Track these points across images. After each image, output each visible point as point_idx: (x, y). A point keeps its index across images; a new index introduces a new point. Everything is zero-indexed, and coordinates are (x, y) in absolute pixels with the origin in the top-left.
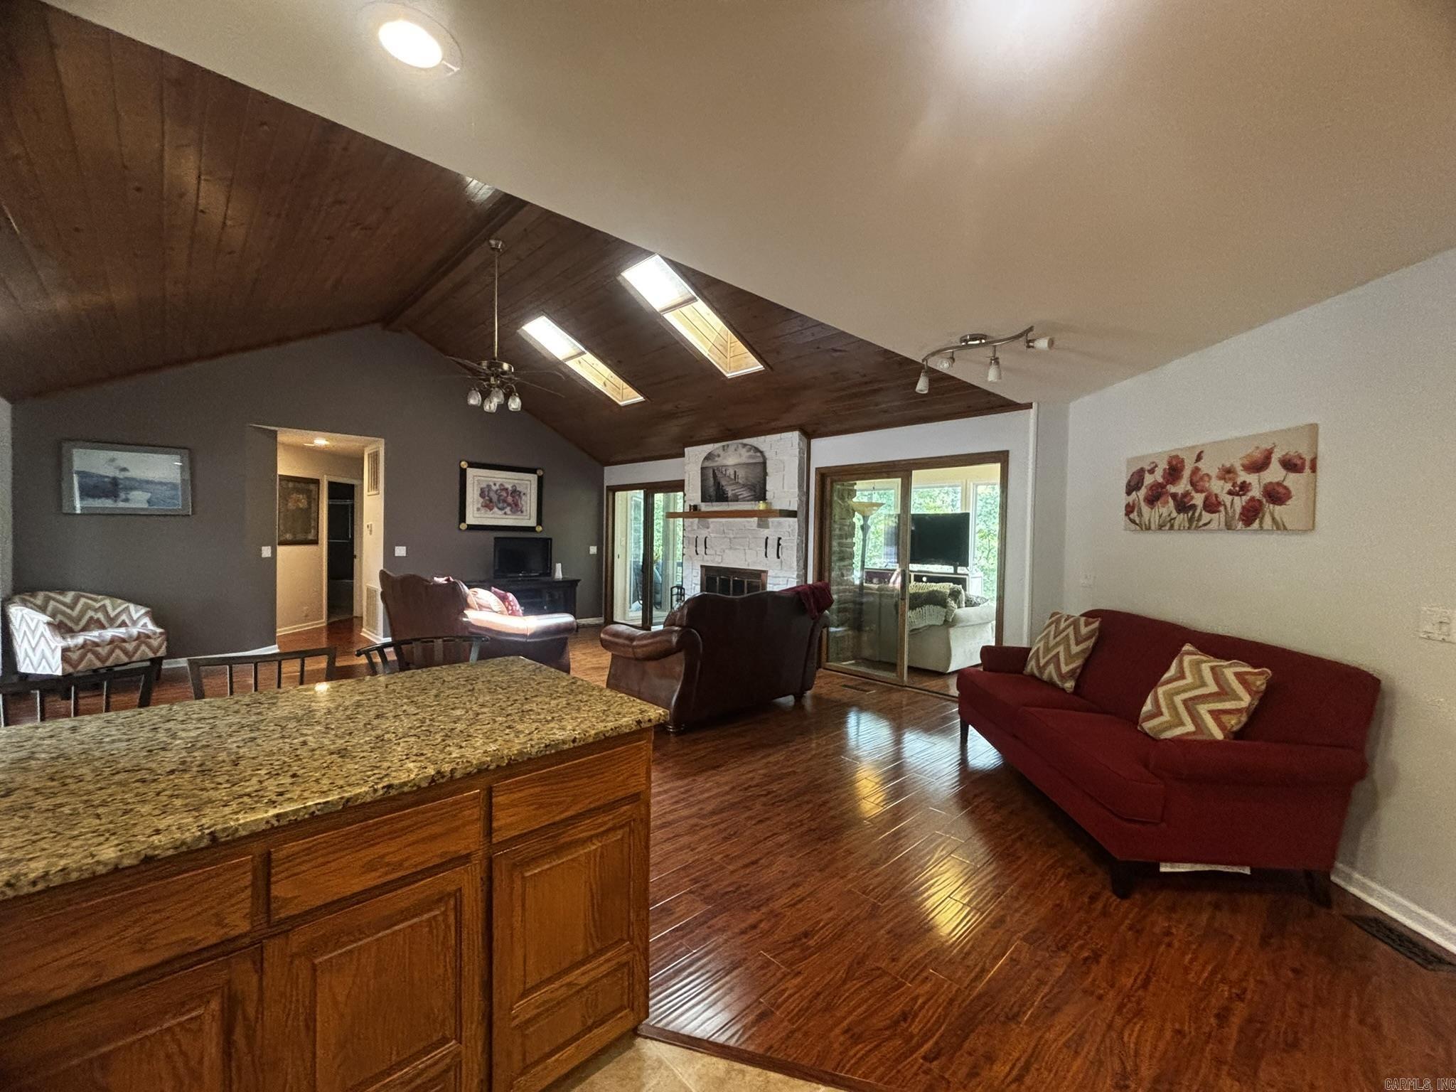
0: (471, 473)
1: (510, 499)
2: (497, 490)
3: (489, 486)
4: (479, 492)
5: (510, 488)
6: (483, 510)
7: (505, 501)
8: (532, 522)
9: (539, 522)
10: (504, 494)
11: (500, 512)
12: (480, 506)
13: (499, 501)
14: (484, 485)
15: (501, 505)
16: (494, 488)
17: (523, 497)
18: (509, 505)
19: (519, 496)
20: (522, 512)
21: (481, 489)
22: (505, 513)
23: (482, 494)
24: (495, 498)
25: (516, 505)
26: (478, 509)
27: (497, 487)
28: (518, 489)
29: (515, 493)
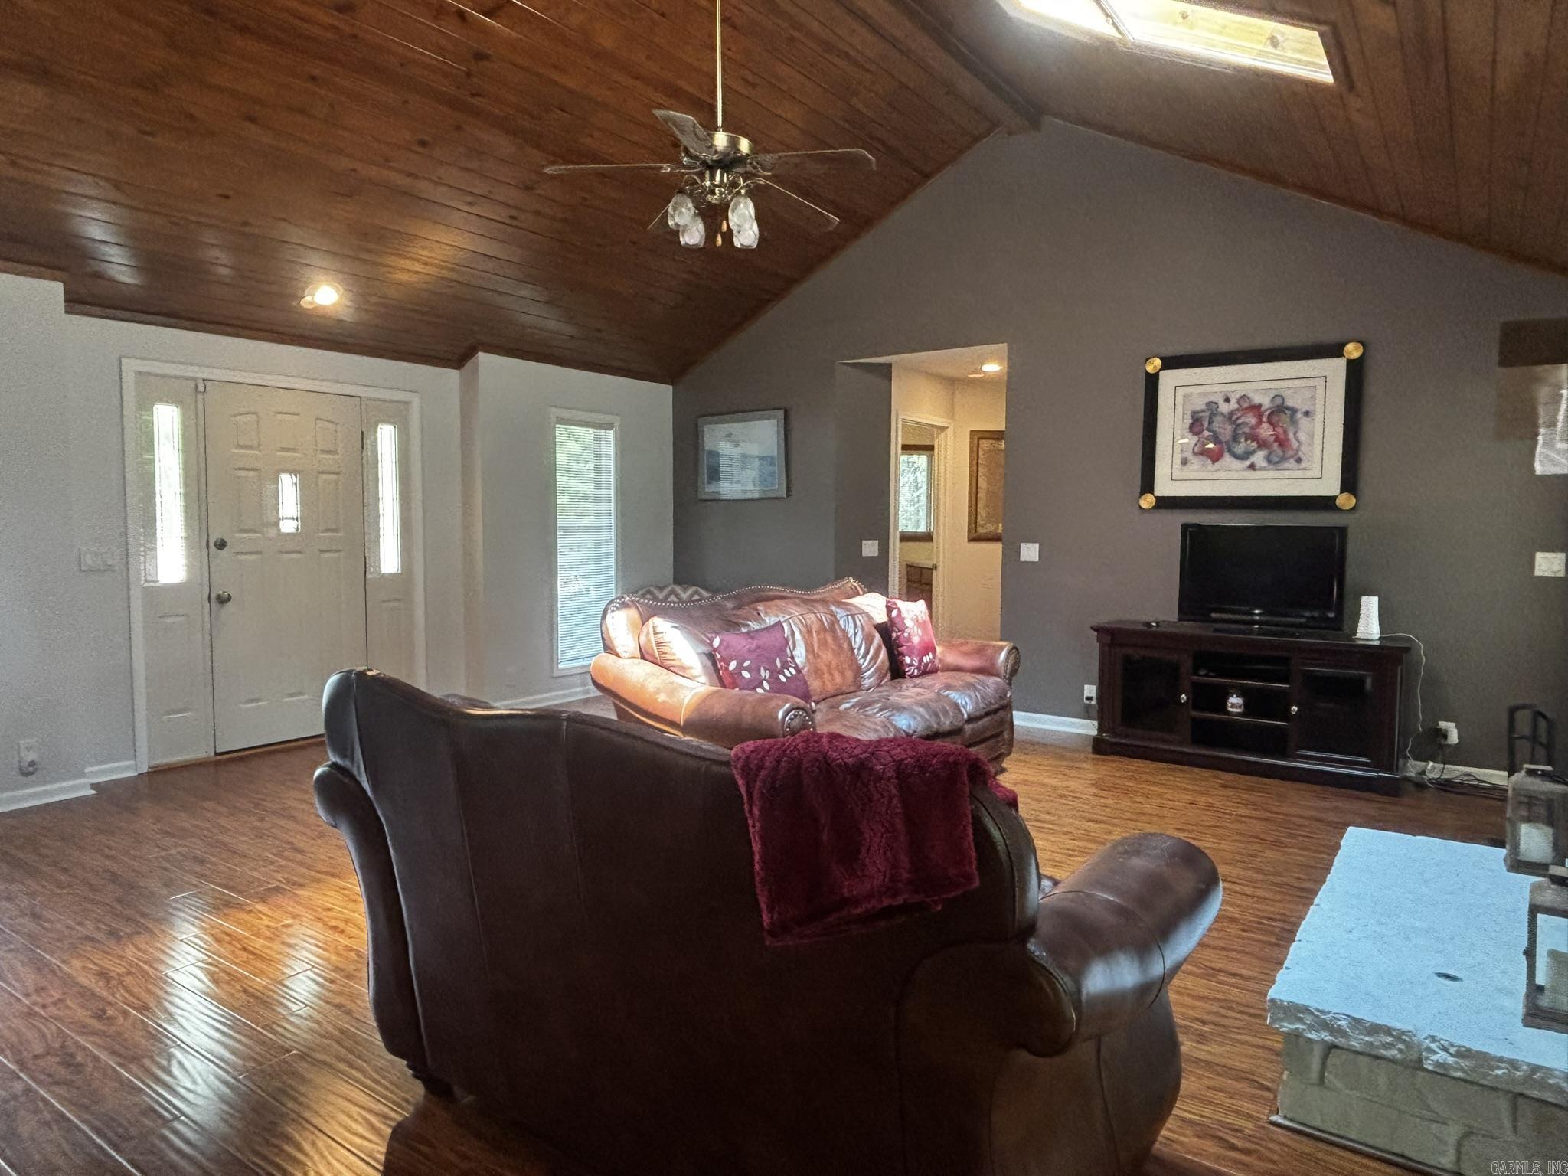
0: (1171, 381)
1: (1266, 431)
2: (1231, 413)
3: (1212, 406)
4: (1189, 421)
5: (1265, 402)
6: (1196, 463)
7: (1253, 437)
8: (1328, 484)
9: (1349, 483)
10: (1251, 420)
11: (1236, 464)
12: (1189, 455)
13: (1235, 438)
14: (1200, 404)
15: (1240, 449)
16: (1225, 408)
17: (1304, 422)
18: (1263, 444)
19: (1294, 422)
20: (1299, 461)
21: (1194, 413)
22: (1252, 467)
23: (1196, 426)
24: (1226, 431)
25: (1283, 442)
26: (1184, 462)
27: (1233, 405)
28: (1289, 403)
29: (1281, 412)
